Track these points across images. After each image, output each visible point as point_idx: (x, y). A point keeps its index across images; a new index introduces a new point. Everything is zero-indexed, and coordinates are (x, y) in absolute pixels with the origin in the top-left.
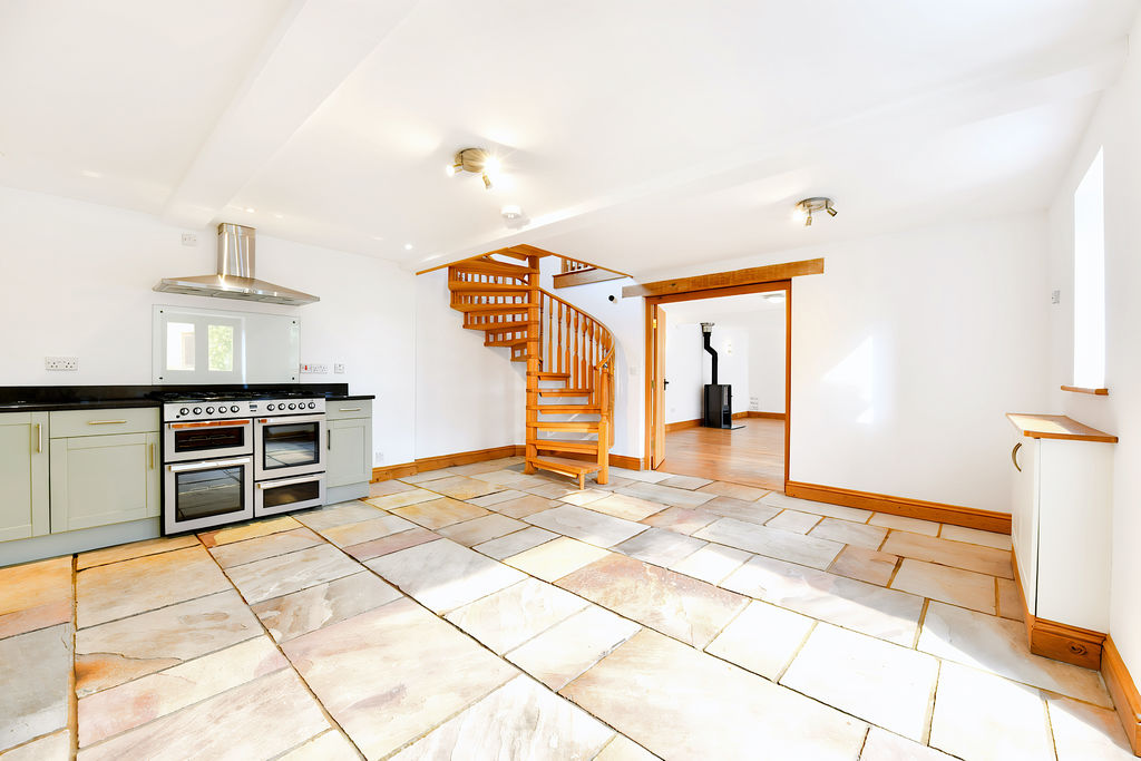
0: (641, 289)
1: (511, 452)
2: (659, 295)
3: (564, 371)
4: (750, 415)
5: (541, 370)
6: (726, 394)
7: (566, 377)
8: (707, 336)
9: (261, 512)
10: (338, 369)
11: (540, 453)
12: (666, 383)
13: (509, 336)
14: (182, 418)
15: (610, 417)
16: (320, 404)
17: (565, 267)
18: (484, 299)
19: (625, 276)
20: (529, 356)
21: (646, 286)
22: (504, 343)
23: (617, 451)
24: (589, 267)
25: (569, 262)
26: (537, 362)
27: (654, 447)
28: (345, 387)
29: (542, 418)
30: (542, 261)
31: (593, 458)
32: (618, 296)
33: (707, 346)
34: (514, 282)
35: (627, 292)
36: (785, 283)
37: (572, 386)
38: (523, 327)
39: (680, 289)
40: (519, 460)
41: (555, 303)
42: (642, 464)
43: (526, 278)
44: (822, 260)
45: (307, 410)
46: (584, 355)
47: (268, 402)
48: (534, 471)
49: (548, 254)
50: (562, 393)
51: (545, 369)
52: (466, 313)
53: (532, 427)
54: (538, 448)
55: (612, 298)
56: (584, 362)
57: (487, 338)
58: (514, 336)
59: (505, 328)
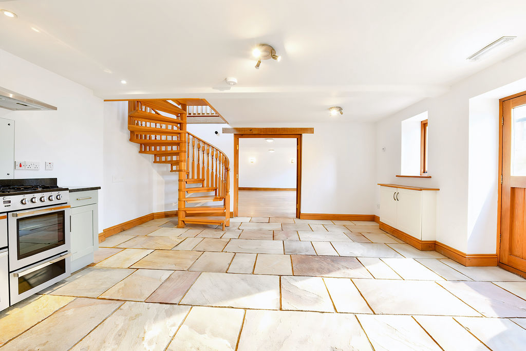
0: (233, 130)
1: (152, 217)
2: (241, 133)
5: (188, 177)
7: (202, 181)
10: (48, 165)
11: (187, 215)
13: (169, 158)
16: (65, 195)
20: (181, 170)
21: (237, 129)
22: (166, 162)
28: (55, 180)
32: (220, 132)
34: (172, 128)
35: (225, 131)
36: (298, 135)
39: (254, 133)
40: (175, 219)
42: (234, 215)
44: (313, 129)
45: (55, 201)
46: (216, 172)
47: (21, 197)
48: (186, 225)
51: (190, 177)
52: (141, 145)
53: (182, 201)
54: (187, 212)
55: (216, 133)
56: (212, 172)
57: (155, 159)
58: (172, 158)
59: (166, 154)
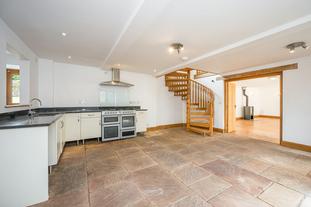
0: (223, 78)
1: (182, 125)
2: (228, 79)
3: (197, 103)
4: (260, 116)
5: (190, 103)
6: (251, 109)
7: (198, 104)
8: (244, 91)
9: (122, 137)
10: (138, 102)
11: (191, 126)
12: (236, 106)
13: (181, 93)
14: (105, 114)
15: (213, 117)
16: (134, 111)
17: (197, 73)
18: (174, 83)
19: (217, 74)
20: (187, 99)
21: (225, 77)
22: (180, 95)
23: (216, 126)
24: (205, 72)
25: (198, 71)
26: (190, 100)
27: (227, 126)
28: (140, 107)
29: (191, 116)
30: (191, 72)
31: (208, 129)
32: (215, 80)
33: (244, 94)
34: (182, 78)
35: (218, 79)
36: (281, 73)
37: (200, 107)
38: (185, 90)
39: (237, 77)
40: (184, 127)
41: (195, 83)
42: (224, 131)
43: (186, 77)
44: (297, 64)
45: (132, 113)
47: (123, 111)
48: (189, 131)
49: (193, 69)
50: (197, 109)
51: (192, 102)
52: (169, 87)
53: (188, 119)
54: (190, 124)
55: (213, 81)
56: (204, 100)
57: (175, 94)
58: (182, 93)
59: (180, 91)
